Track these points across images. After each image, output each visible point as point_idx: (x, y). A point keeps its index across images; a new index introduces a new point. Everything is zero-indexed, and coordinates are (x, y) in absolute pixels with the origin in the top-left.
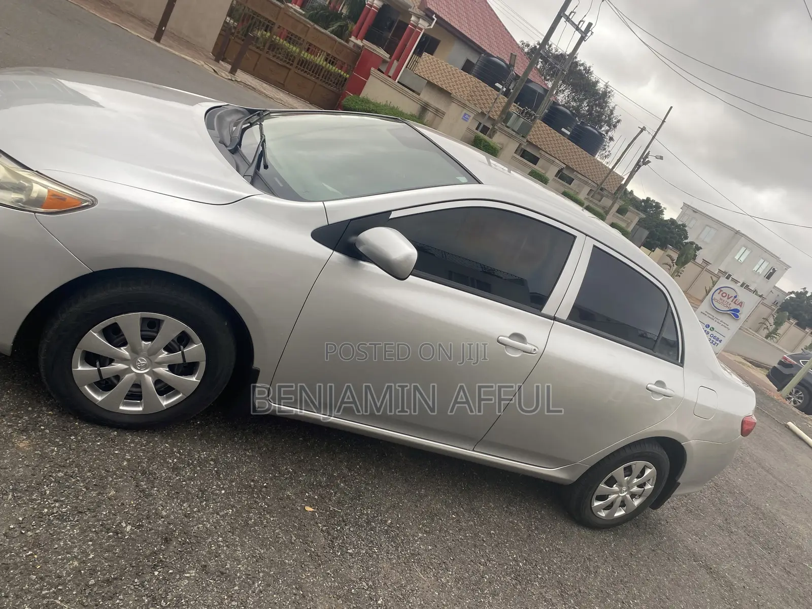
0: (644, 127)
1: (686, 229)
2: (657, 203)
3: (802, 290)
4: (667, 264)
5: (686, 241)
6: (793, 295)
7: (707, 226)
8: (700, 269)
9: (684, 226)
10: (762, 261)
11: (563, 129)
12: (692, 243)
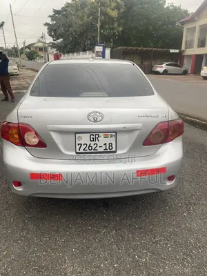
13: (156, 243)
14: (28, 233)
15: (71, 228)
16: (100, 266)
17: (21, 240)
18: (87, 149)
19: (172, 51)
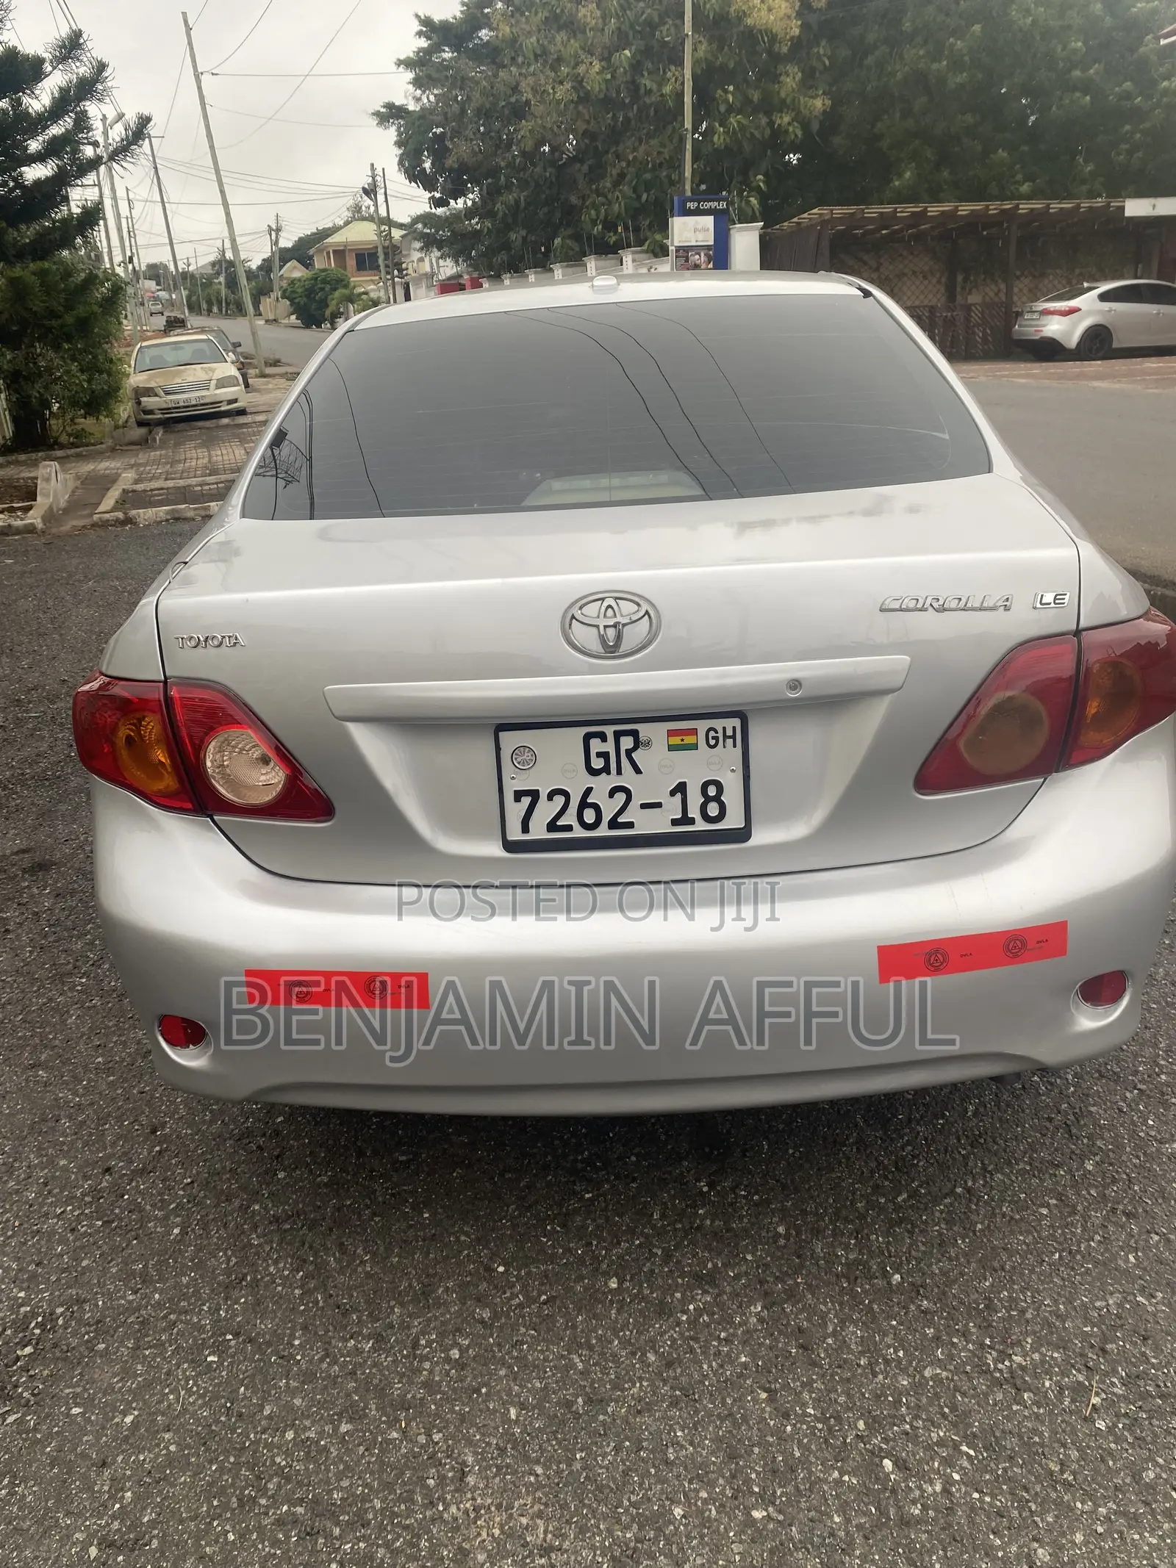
13: (1015, 1382)
14: (257, 1307)
15: (502, 1285)
16: (665, 1514)
17: (220, 1349)
18: (570, 818)
19: (1136, 208)
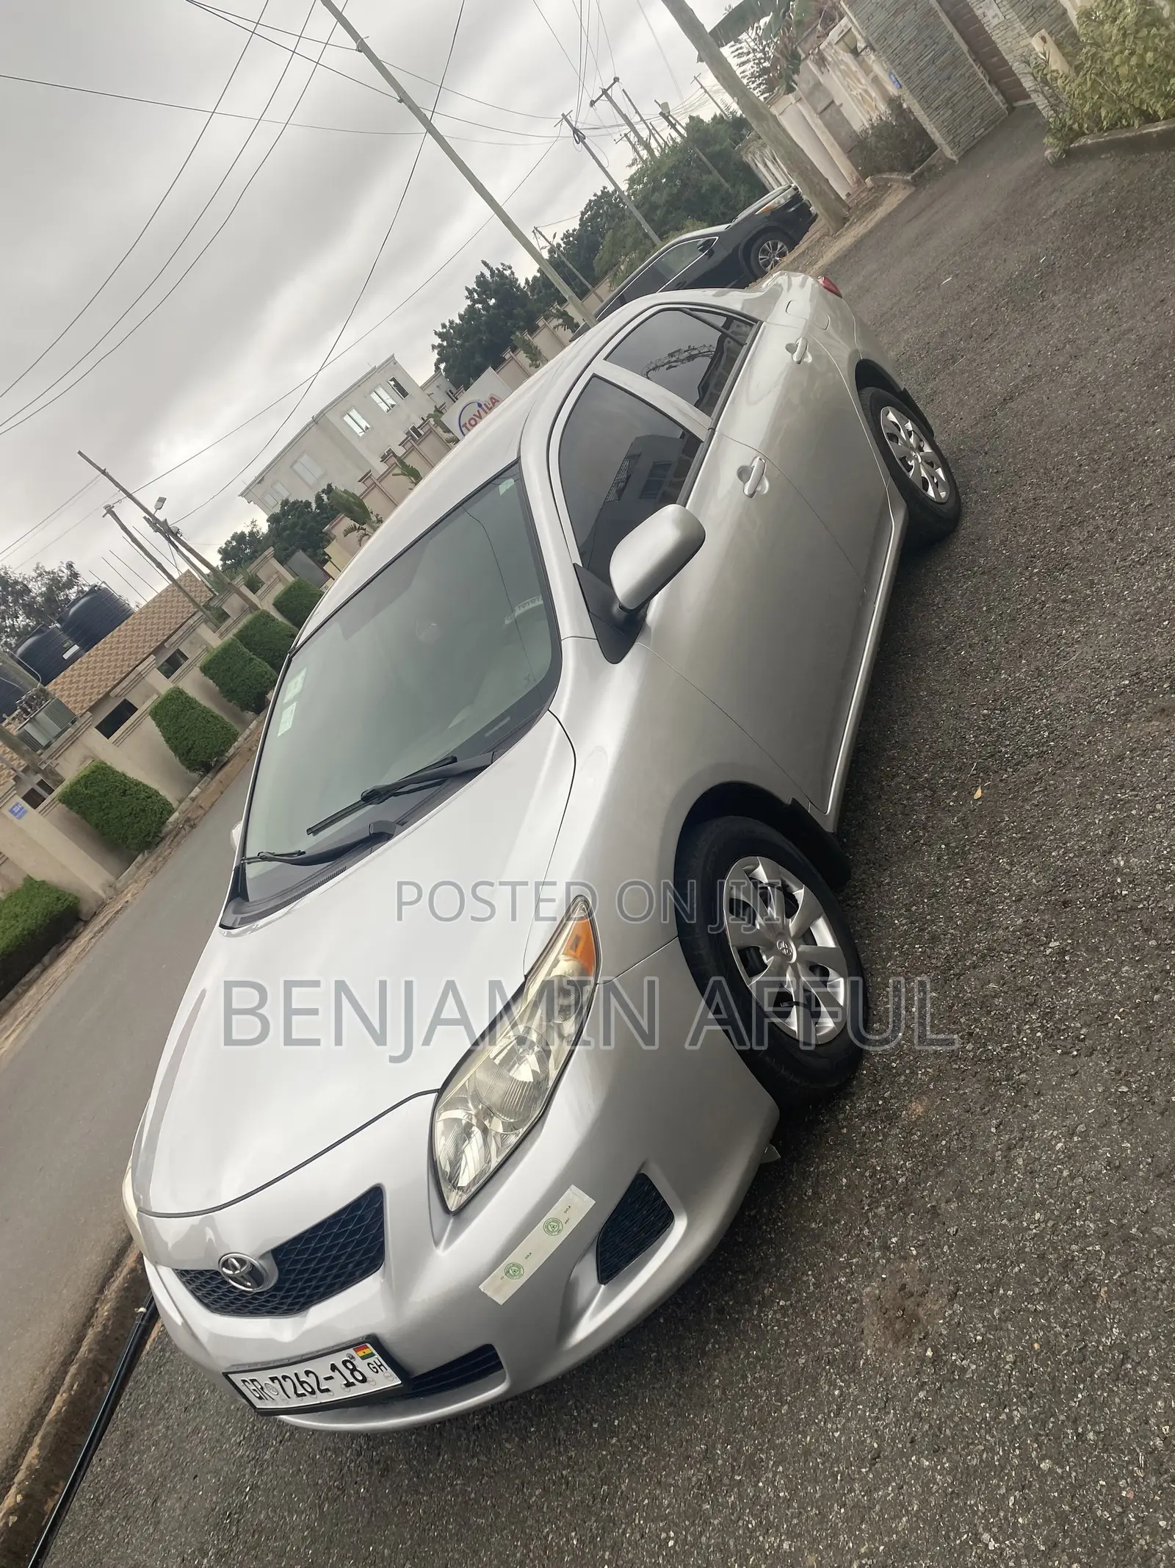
0: (106, 508)
1: (291, 500)
2: (233, 538)
3: (436, 351)
4: (360, 540)
5: (314, 506)
6: (442, 366)
7: (291, 467)
8: (376, 491)
9: (285, 503)
10: (374, 396)
11: (66, 656)
12: (319, 498)
